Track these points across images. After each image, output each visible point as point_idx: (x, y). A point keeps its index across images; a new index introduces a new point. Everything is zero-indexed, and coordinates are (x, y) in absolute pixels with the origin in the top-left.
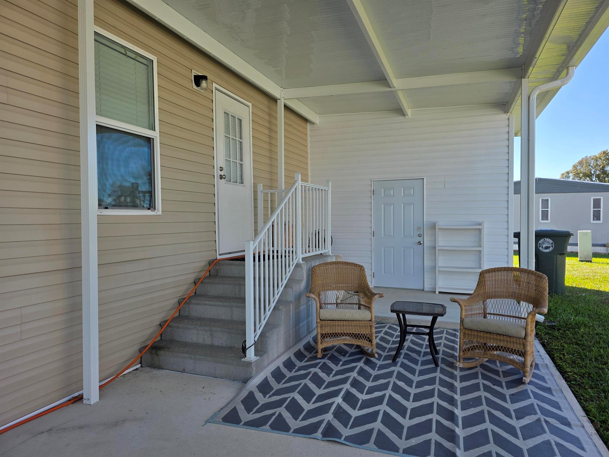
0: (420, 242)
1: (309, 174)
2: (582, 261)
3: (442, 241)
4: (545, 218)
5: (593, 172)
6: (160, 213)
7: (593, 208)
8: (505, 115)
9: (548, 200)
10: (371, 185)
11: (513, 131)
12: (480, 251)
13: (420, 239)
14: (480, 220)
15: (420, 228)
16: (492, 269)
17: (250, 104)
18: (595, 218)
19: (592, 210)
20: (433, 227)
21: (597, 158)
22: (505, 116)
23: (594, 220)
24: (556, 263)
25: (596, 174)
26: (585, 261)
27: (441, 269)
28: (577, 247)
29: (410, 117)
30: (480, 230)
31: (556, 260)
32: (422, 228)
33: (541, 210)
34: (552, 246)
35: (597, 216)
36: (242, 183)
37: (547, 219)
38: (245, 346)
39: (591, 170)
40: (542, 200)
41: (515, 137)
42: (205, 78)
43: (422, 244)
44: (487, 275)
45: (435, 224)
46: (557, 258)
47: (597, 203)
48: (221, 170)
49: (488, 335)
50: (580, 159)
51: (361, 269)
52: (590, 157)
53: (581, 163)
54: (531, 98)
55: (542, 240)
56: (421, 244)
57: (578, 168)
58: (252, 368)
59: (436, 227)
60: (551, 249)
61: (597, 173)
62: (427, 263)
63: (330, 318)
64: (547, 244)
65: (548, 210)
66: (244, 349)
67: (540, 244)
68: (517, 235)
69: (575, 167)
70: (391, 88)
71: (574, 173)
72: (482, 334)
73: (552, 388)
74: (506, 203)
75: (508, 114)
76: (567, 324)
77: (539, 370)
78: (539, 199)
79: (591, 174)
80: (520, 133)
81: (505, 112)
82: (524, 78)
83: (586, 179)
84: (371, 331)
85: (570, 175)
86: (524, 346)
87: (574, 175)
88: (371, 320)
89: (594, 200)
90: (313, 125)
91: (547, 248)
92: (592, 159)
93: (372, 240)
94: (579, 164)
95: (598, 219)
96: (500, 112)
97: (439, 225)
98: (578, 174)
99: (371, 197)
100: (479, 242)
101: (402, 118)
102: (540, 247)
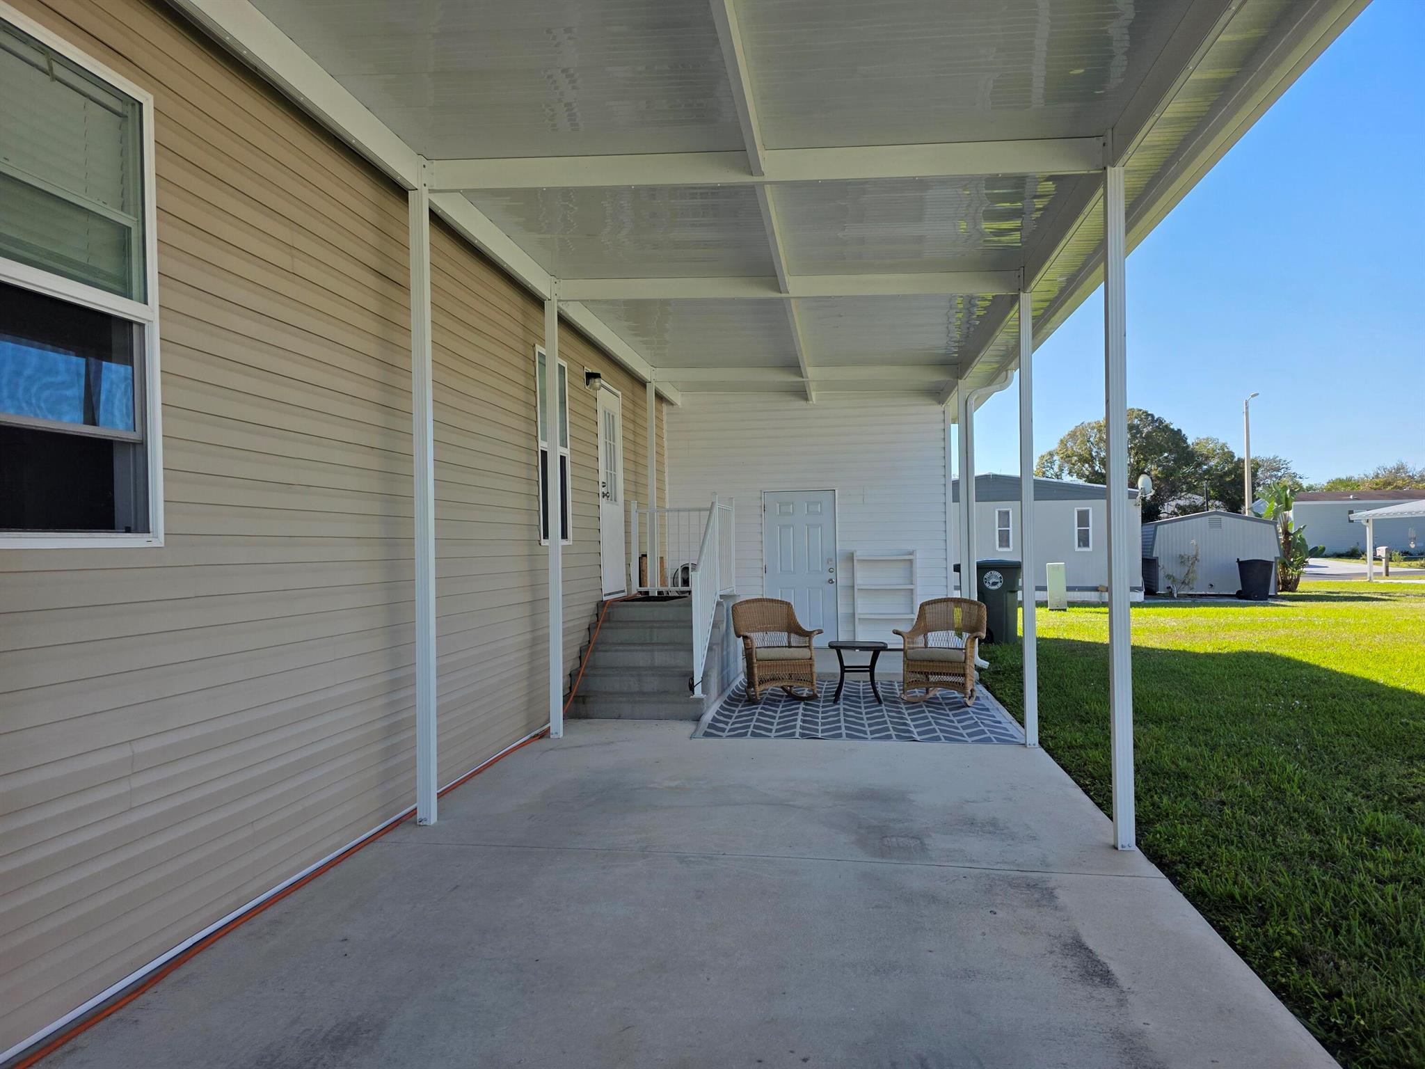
0: (831, 580)
1: (667, 479)
2: (1052, 610)
3: (863, 577)
4: (1004, 544)
5: (1094, 454)
6: (571, 543)
7: (1078, 527)
8: (939, 406)
9: (1008, 513)
10: (761, 498)
11: (949, 417)
12: (912, 590)
13: (832, 576)
14: (910, 548)
15: (831, 561)
16: (932, 601)
17: (619, 393)
18: (1081, 544)
19: (1076, 529)
20: (850, 557)
21: (1101, 426)
22: (939, 408)
23: (1079, 546)
24: (1006, 604)
25: (1101, 458)
26: (1056, 610)
27: (862, 617)
28: (1045, 592)
29: (815, 403)
30: (911, 561)
31: (1006, 601)
32: (834, 560)
33: (997, 529)
34: (1001, 582)
35: (1084, 540)
36: (615, 501)
37: (1008, 546)
38: (693, 683)
39: (1090, 450)
40: (999, 512)
41: (952, 425)
42: (597, 376)
43: (835, 583)
44: (927, 607)
45: (853, 554)
46: (1006, 597)
47: (1083, 518)
48: (603, 486)
49: (931, 664)
50: (1072, 428)
51: (788, 607)
52: (1089, 424)
53: (1073, 435)
54: (968, 403)
55: (988, 574)
56: (833, 582)
57: (1070, 444)
58: (703, 704)
59: (855, 558)
60: (999, 585)
61: (1102, 456)
62: (843, 610)
63: (767, 658)
64: (994, 580)
65: (1008, 530)
66: (692, 687)
67: (986, 579)
68: (957, 568)
69: (1062, 443)
70: (803, 377)
71: (1062, 455)
72: (925, 663)
73: (989, 708)
74: (943, 525)
75: (943, 406)
76: (1012, 668)
77: (979, 700)
78: (994, 511)
79: (1092, 457)
80: (957, 422)
81: (939, 403)
82: (961, 379)
83: (1083, 466)
84: (811, 670)
85: (1056, 458)
86: (964, 669)
87: (1062, 458)
88: (811, 659)
89: (1079, 512)
90: (671, 407)
91: (994, 584)
92: (1093, 428)
93: (764, 578)
94: (1071, 437)
95: (1086, 544)
96: (934, 402)
97: (859, 555)
98: (1069, 457)
99: (761, 515)
100: (911, 578)
101: (803, 403)
102: (986, 582)
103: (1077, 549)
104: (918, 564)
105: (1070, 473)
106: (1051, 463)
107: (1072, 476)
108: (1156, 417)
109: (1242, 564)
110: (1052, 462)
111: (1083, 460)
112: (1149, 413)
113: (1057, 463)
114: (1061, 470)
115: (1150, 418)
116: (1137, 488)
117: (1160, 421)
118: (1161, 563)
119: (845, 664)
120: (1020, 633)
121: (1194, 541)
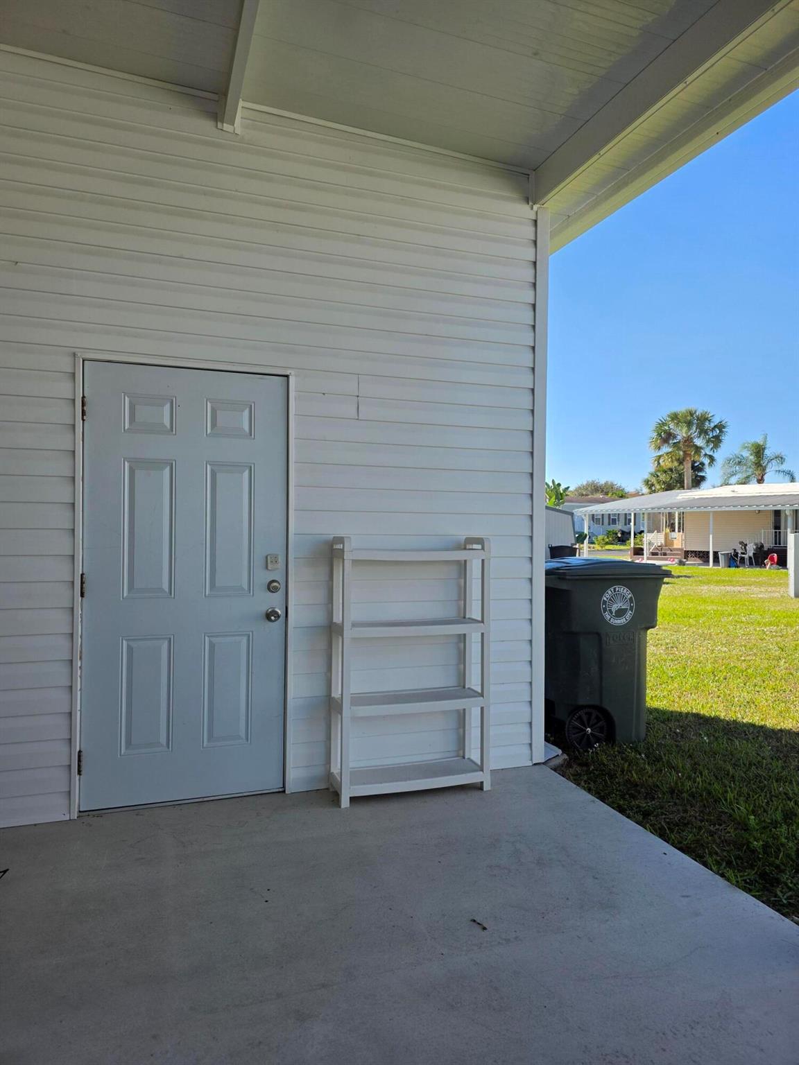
0: (272, 611)
8: (526, 207)
10: (74, 376)
13: (272, 600)
15: (276, 557)
22: (525, 211)
24: (639, 655)
29: (235, 131)
31: (639, 647)
32: (281, 559)
34: (631, 609)
43: (282, 618)
46: (639, 639)
55: (610, 592)
56: (275, 618)
59: (346, 555)
60: (629, 615)
62: (301, 687)
67: (605, 602)
75: (535, 207)
81: (527, 200)
91: (620, 613)
93: (78, 611)
96: (515, 195)
99: (74, 426)
101: (206, 125)
102: (605, 610)
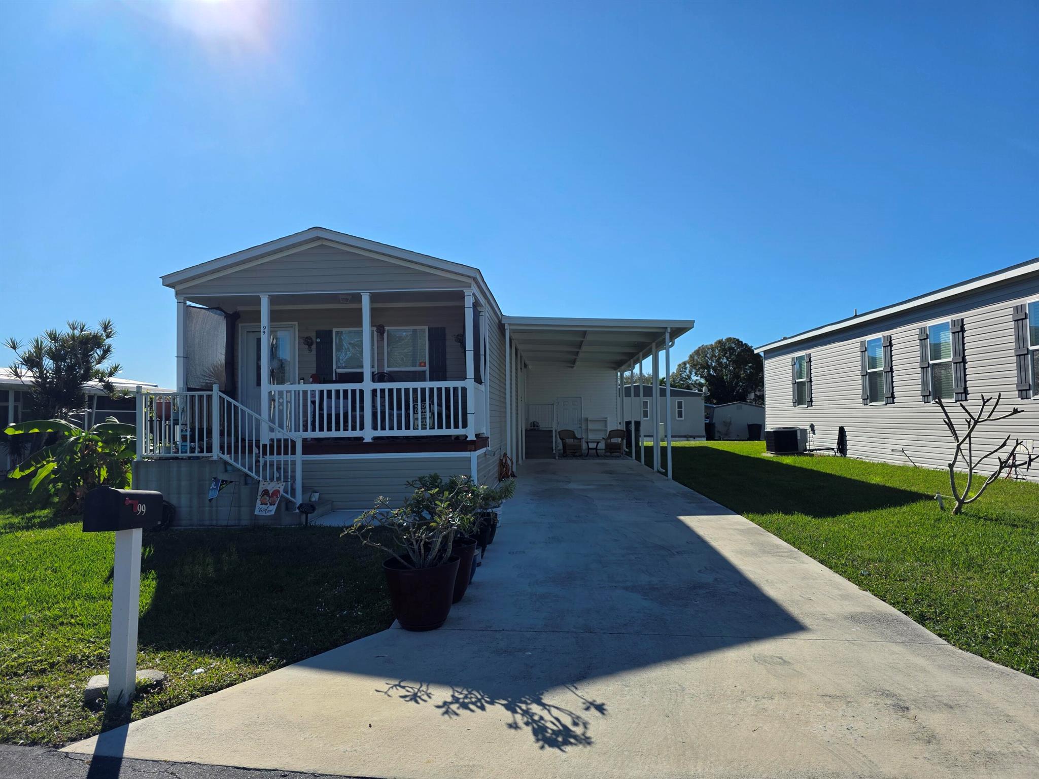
0: (580, 427)
3: (590, 426)
4: (645, 416)
5: (709, 364)
7: (678, 408)
9: (647, 402)
12: (606, 429)
13: (580, 425)
14: (606, 417)
16: (613, 430)
19: (677, 410)
23: (678, 417)
27: (590, 438)
29: (575, 369)
30: (606, 420)
32: (581, 420)
35: (680, 415)
37: (647, 417)
38: (553, 450)
39: (708, 362)
40: (644, 401)
44: (611, 432)
45: (586, 419)
49: (613, 446)
50: (697, 348)
51: (573, 432)
52: (706, 346)
53: (697, 352)
57: (696, 357)
58: (555, 455)
63: (568, 444)
65: (647, 410)
69: (691, 357)
71: (691, 364)
72: (611, 446)
74: (615, 409)
81: (615, 370)
84: (580, 448)
85: (688, 365)
87: (691, 366)
88: (580, 445)
90: (527, 369)
92: (709, 349)
93: (566, 425)
94: (696, 354)
95: (681, 417)
97: (589, 419)
98: (695, 365)
100: (606, 426)
101: (571, 369)
103: (677, 419)
104: (608, 422)
105: (696, 374)
106: (684, 368)
107: (697, 376)
108: (744, 343)
109: (749, 426)
110: (686, 368)
111: (703, 367)
112: (740, 340)
113: (688, 369)
114: (691, 373)
115: (740, 344)
116: (702, 391)
117: (746, 345)
118: (716, 425)
119: (590, 447)
120: (640, 445)
121: (729, 415)
